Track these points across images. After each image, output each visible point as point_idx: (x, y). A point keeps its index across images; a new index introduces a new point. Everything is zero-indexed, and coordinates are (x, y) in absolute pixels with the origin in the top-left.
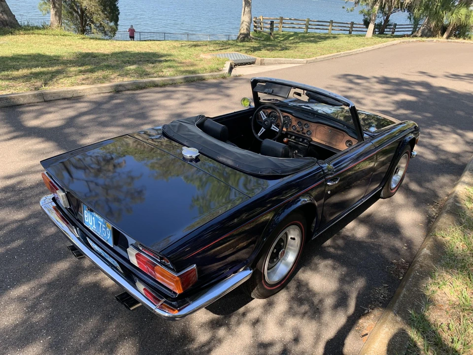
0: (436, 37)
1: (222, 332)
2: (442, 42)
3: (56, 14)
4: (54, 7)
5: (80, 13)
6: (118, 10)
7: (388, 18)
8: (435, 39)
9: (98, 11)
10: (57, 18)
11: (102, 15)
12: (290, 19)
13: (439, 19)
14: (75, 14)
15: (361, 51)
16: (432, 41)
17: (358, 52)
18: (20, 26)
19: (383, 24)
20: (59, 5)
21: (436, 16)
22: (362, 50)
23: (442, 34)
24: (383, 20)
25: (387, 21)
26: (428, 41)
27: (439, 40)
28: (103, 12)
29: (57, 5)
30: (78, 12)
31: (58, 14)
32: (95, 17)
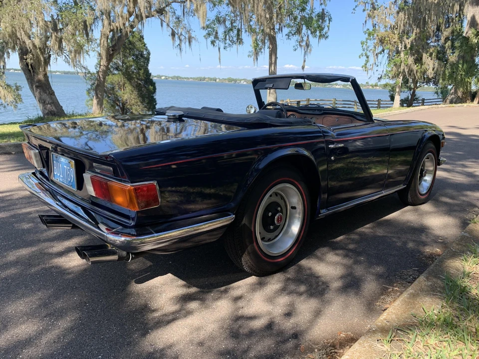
0: (466, 102)
1: (193, 305)
2: (473, 107)
3: (98, 103)
4: (97, 97)
5: (121, 106)
6: (156, 101)
7: (414, 92)
8: (465, 105)
9: (137, 102)
10: (99, 107)
11: (142, 106)
12: (316, 100)
13: (466, 85)
14: (117, 107)
15: (388, 115)
16: (462, 106)
17: (384, 115)
18: (65, 115)
19: (410, 98)
20: (101, 95)
21: (463, 83)
22: (389, 113)
23: (472, 100)
24: (410, 95)
25: (413, 95)
26: (459, 106)
27: (470, 105)
28: (141, 102)
29: (99, 96)
30: (120, 106)
31: (100, 103)
32: (134, 108)
